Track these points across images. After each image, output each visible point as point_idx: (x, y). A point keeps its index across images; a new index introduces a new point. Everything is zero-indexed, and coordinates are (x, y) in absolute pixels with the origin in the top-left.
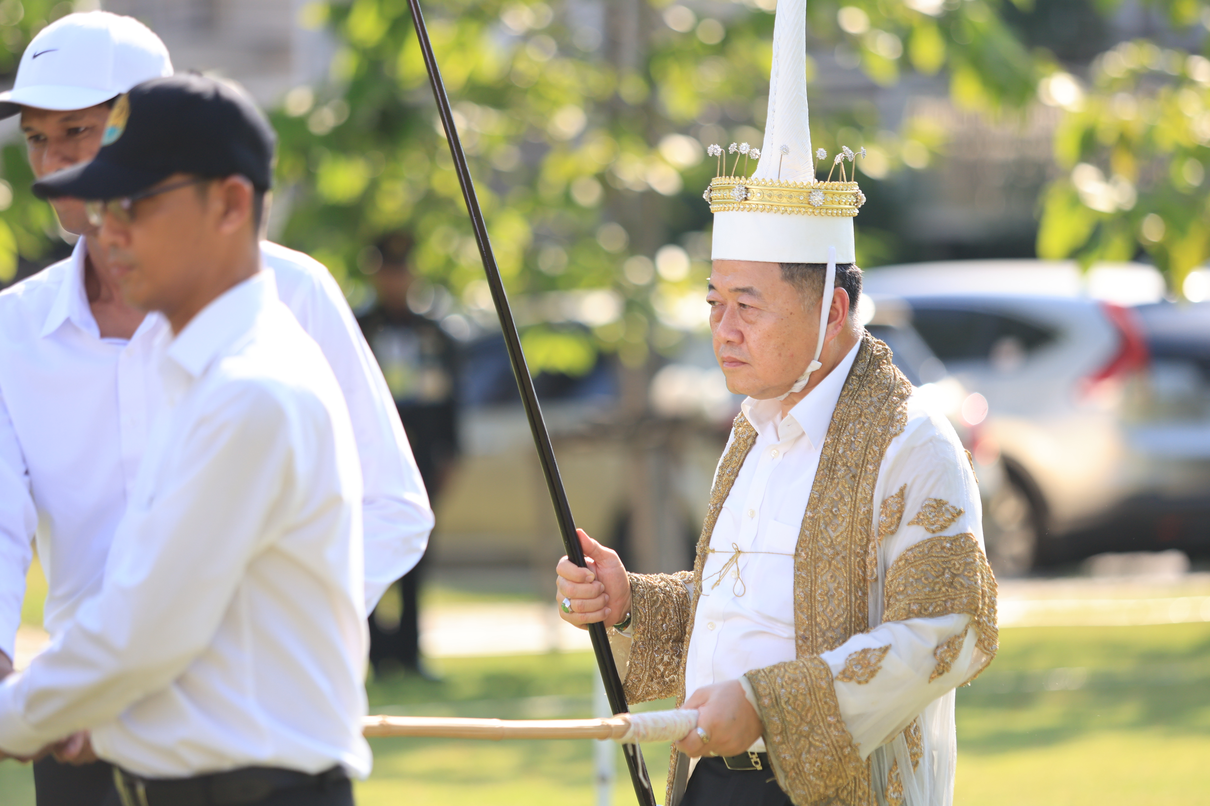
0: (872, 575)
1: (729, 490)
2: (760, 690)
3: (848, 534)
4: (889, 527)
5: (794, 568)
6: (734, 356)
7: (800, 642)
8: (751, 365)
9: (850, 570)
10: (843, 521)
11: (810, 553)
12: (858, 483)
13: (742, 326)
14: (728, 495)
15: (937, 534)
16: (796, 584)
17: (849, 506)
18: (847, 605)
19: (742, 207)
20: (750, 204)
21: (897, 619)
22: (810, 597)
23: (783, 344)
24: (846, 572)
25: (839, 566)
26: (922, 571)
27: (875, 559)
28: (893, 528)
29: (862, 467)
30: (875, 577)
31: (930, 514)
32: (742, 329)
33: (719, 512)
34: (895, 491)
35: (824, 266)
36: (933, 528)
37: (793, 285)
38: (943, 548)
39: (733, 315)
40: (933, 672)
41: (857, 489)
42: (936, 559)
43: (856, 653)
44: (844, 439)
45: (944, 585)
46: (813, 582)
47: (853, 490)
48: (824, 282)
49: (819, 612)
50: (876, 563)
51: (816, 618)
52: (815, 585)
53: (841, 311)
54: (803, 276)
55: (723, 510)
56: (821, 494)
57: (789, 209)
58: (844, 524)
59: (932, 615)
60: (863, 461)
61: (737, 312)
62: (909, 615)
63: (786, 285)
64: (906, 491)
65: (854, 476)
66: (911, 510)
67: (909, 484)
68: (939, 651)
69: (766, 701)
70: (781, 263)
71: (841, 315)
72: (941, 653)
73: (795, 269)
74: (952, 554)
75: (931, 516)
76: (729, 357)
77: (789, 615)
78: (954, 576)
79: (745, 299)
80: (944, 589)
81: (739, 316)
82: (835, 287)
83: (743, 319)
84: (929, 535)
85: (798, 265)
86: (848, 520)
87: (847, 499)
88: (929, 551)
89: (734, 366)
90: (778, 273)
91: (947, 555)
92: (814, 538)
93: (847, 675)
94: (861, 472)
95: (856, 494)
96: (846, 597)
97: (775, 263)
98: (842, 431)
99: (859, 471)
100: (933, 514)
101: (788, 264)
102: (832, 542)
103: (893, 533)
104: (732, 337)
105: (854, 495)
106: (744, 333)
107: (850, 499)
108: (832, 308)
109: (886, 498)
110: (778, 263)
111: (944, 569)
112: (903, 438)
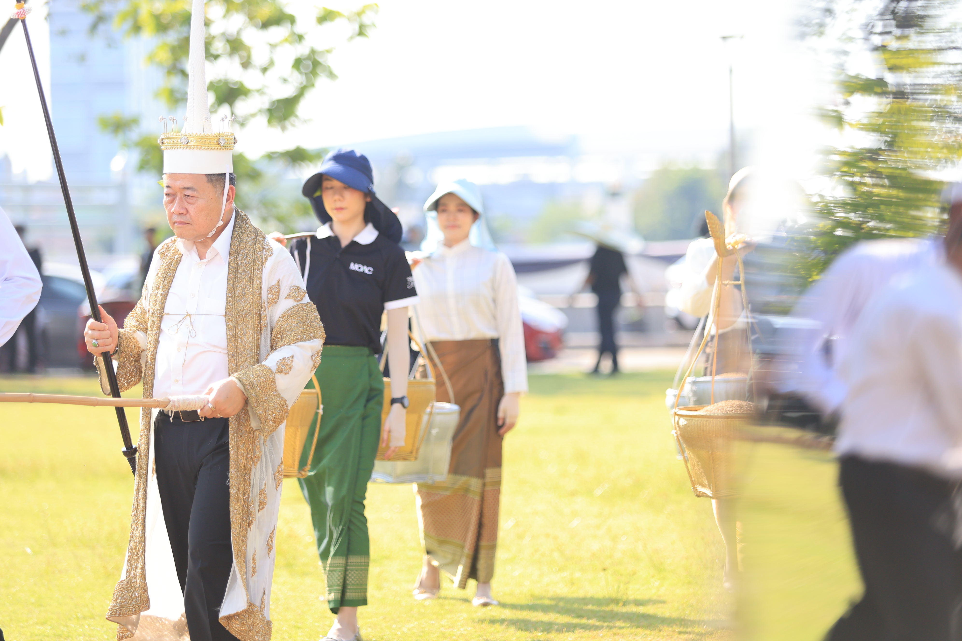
0: (264, 324)
1: (171, 284)
2: (244, 381)
3: (251, 304)
4: (274, 300)
5: (226, 321)
6: (183, 221)
7: (230, 357)
8: (192, 225)
9: (254, 321)
10: (248, 298)
11: (233, 314)
12: (253, 279)
13: (187, 205)
14: (171, 287)
15: (300, 303)
16: (227, 329)
17: (250, 290)
18: (253, 338)
19: (186, 147)
20: (190, 145)
21: (289, 343)
22: (235, 336)
23: (208, 214)
24: (252, 322)
25: (248, 319)
26: (297, 320)
27: (266, 316)
28: (276, 300)
29: (254, 272)
30: (266, 324)
31: (295, 293)
32: (187, 207)
33: (167, 295)
34: (274, 282)
35: (225, 174)
36: (298, 299)
37: (212, 185)
38: (303, 309)
39: (181, 200)
40: (312, 368)
41: (253, 283)
42: (302, 314)
43: (280, 360)
44: (240, 258)
45: (308, 326)
46: (236, 328)
47: (251, 283)
48: (225, 182)
49: (239, 343)
50: (266, 318)
51: (238, 345)
52: (237, 330)
53: (232, 197)
54: (217, 180)
55: (169, 294)
56: (234, 286)
57: (210, 148)
58: (249, 299)
59: (306, 340)
60: (254, 269)
61: (183, 198)
62: (297, 340)
63: (210, 185)
64: (280, 282)
65: (250, 276)
66: (285, 292)
67: (281, 279)
68: (314, 357)
69: (249, 387)
70: (206, 174)
71: (232, 198)
72: (315, 358)
73: (212, 177)
74: (307, 312)
75: (296, 294)
76: (180, 221)
77: (224, 343)
78: (311, 322)
79: (188, 192)
80: (308, 328)
81: (184, 201)
82: (229, 185)
83: (187, 202)
84: (296, 303)
85: (214, 174)
86: (250, 298)
87: (249, 287)
88: (298, 310)
89: (183, 225)
90: (205, 179)
91: (305, 312)
92: (235, 307)
93: (280, 371)
94: (253, 274)
95: (253, 284)
96: (252, 334)
97: (203, 174)
98: (238, 254)
99: (252, 274)
100: (297, 293)
101: (209, 174)
102: (244, 308)
103: (276, 303)
104: (182, 211)
105: (252, 285)
106: (188, 209)
107: (250, 288)
108: (228, 195)
109: (270, 286)
110: (205, 174)
111: (306, 318)
112: (273, 257)
